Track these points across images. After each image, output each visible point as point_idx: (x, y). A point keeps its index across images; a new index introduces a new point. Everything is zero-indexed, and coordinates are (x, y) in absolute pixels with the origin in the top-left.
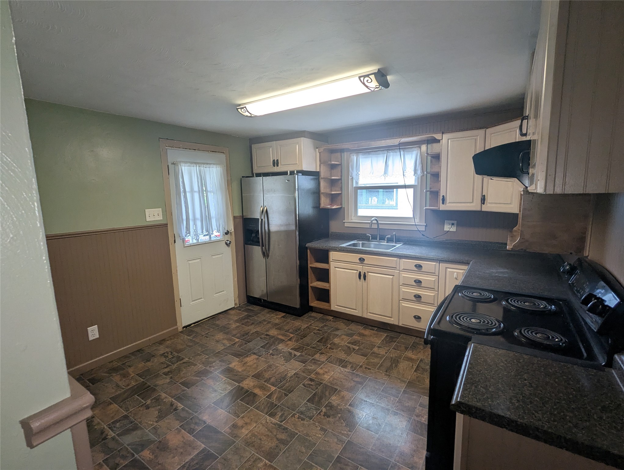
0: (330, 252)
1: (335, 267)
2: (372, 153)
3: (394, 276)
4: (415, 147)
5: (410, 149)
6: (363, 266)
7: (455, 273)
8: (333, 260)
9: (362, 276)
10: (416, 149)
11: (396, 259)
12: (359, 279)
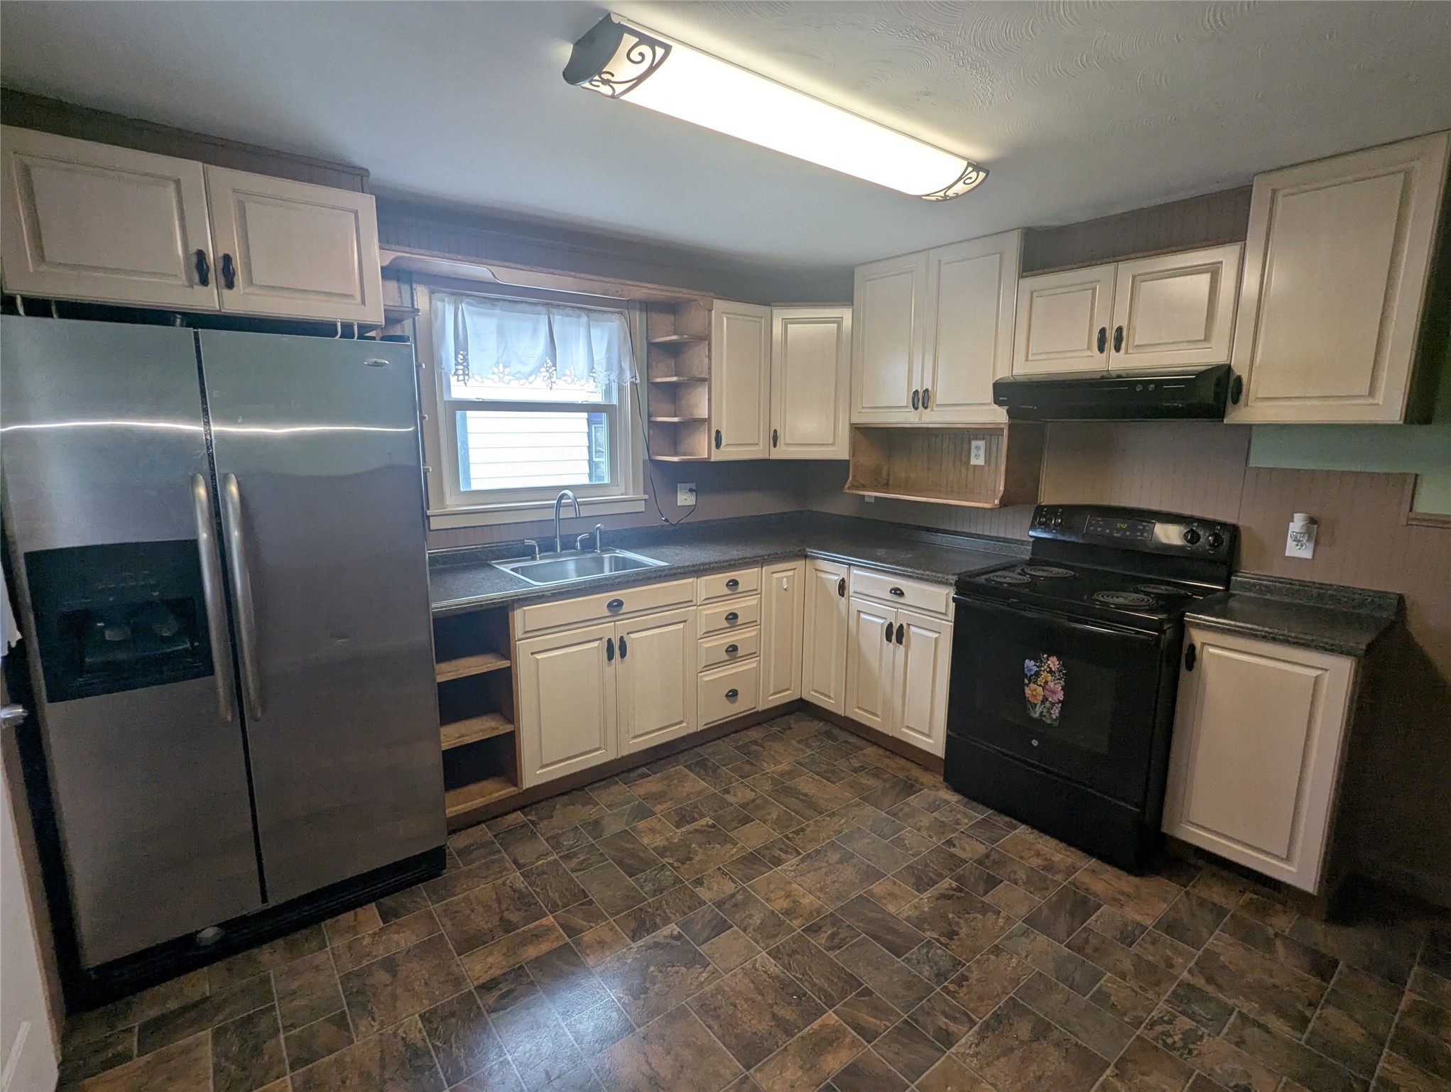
0: (513, 610)
1: (532, 654)
2: (500, 303)
3: (685, 621)
4: (612, 313)
5: (601, 314)
6: (615, 621)
7: (785, 579)
8: (526, 632)
9: (616, 649)
10: (614, 317)
11: (691, 580)
12: (607, 660)
